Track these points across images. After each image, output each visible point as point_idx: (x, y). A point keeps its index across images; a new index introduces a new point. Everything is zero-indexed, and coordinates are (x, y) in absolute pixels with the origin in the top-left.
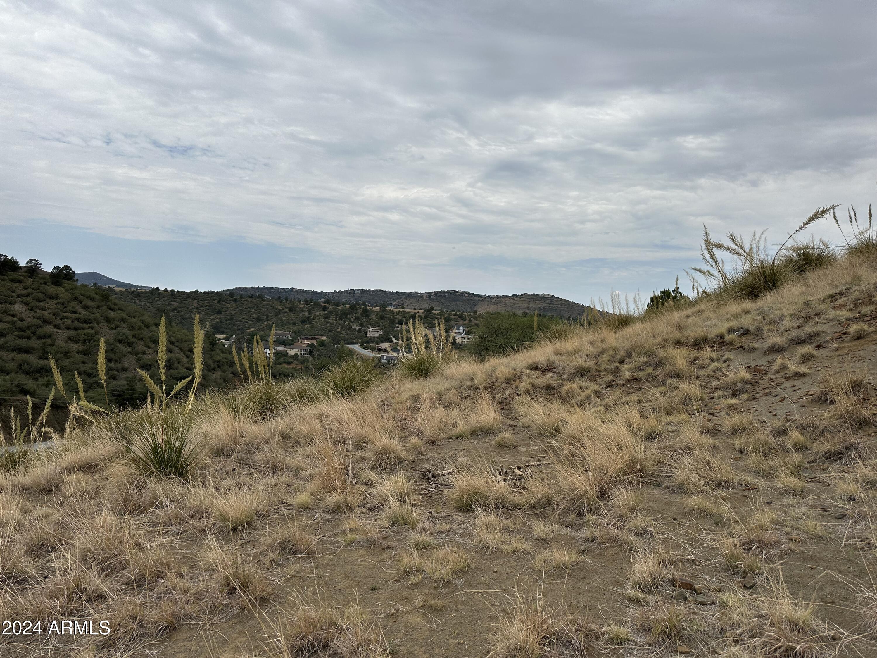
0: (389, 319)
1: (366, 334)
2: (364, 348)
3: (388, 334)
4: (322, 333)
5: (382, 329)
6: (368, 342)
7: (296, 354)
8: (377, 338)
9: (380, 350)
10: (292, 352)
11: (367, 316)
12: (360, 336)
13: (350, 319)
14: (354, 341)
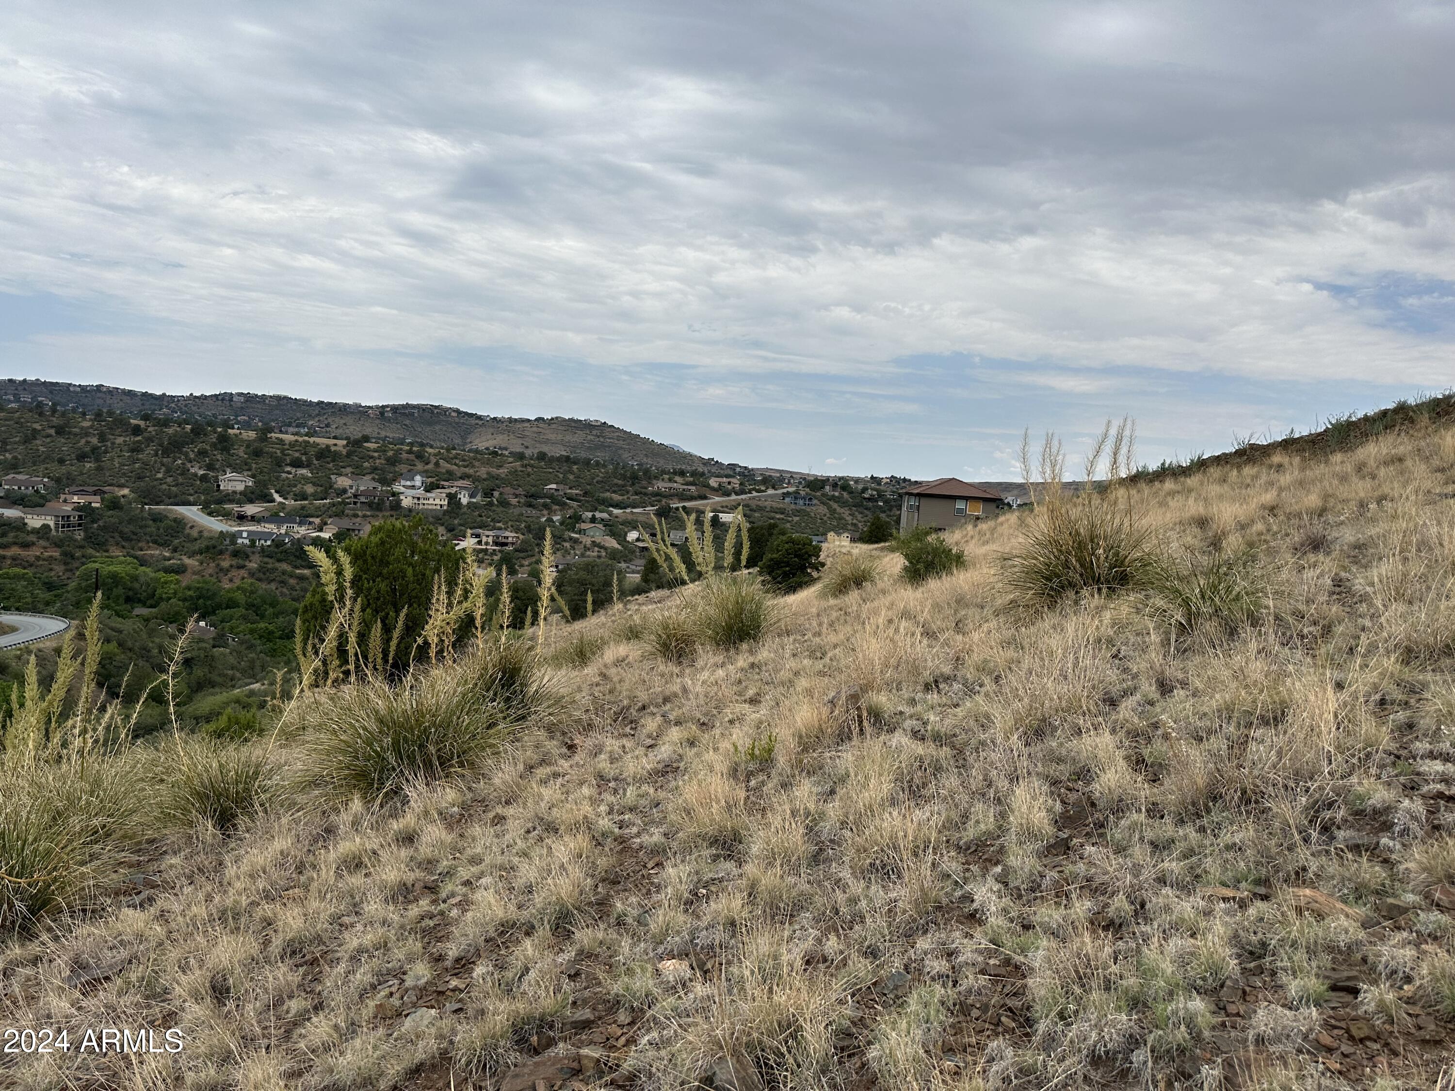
0: (271, 455)
1: (219, 486)
2: (210, 514)
3: (265, 486)
4: (123, 481)
5: (253, 476)
6: (220, 502)
7: (46, 527)
8: (241, 493)
9: (242, 518)
10: (35, 522)
11: (225, 450)
12: (205, 490)
13: (186, 454)
14: (191, 499)
